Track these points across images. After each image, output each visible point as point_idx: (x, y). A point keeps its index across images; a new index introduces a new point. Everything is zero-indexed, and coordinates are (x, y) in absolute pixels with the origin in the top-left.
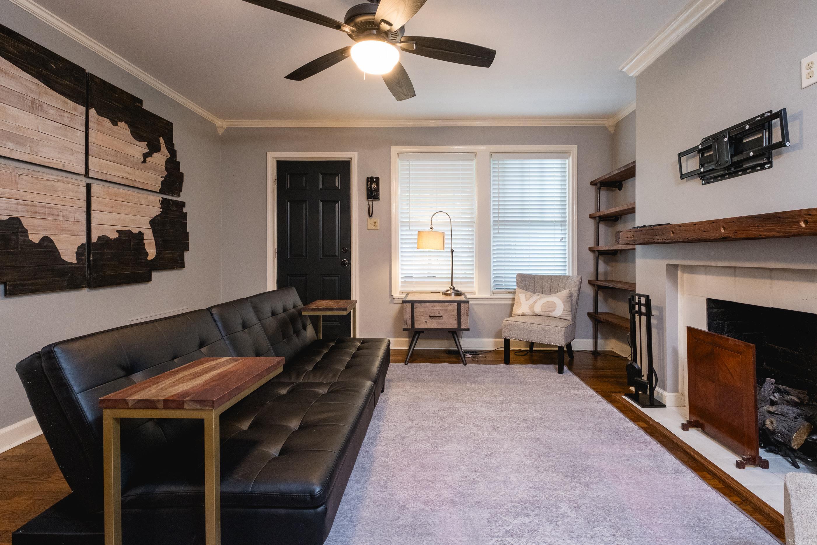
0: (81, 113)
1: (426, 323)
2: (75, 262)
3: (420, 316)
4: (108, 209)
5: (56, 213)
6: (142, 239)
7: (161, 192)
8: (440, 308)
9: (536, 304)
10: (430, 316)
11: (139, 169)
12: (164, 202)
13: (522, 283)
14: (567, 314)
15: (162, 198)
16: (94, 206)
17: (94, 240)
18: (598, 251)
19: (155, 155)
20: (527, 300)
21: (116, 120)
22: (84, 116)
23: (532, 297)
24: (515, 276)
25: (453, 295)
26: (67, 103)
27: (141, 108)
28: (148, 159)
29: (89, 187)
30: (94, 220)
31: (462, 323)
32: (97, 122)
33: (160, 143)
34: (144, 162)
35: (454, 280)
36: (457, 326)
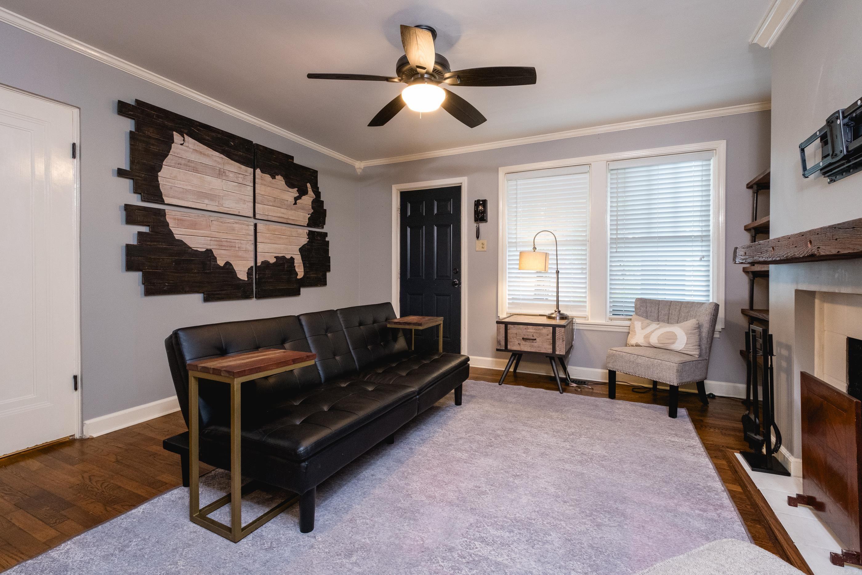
0: (250, 174)
1: (519, 345)
2: (246, 279)
3: (513, 337)
4: (268, 241)
5: (234, 246)
6: (294, 263)
7: (308, 225)
8: (534, 331)
9: (653, 334)
10: (523, 339)
11: (291, 209)
12: (310, 234)
13: (641, 309)
14: (692, 348)
15: (309, 231)
16: (259, 240)
17: (259, 264)
18: (753, 272)
19: (303, 197)
20: (642, 329)
21: (274, 175)
22: (252, 175)
23: (649, 325)
24: (634, 301)
25: (558, 318)
26: (240, 168)
27: (293, 162)
28: (298, 201)
29: (256, 225)
30: (258, 250)
31: (557, 348)
32: (261, 178)
33: (307, 188)
34: (295, 204)
35: (560, 303)
36: (552, 351)
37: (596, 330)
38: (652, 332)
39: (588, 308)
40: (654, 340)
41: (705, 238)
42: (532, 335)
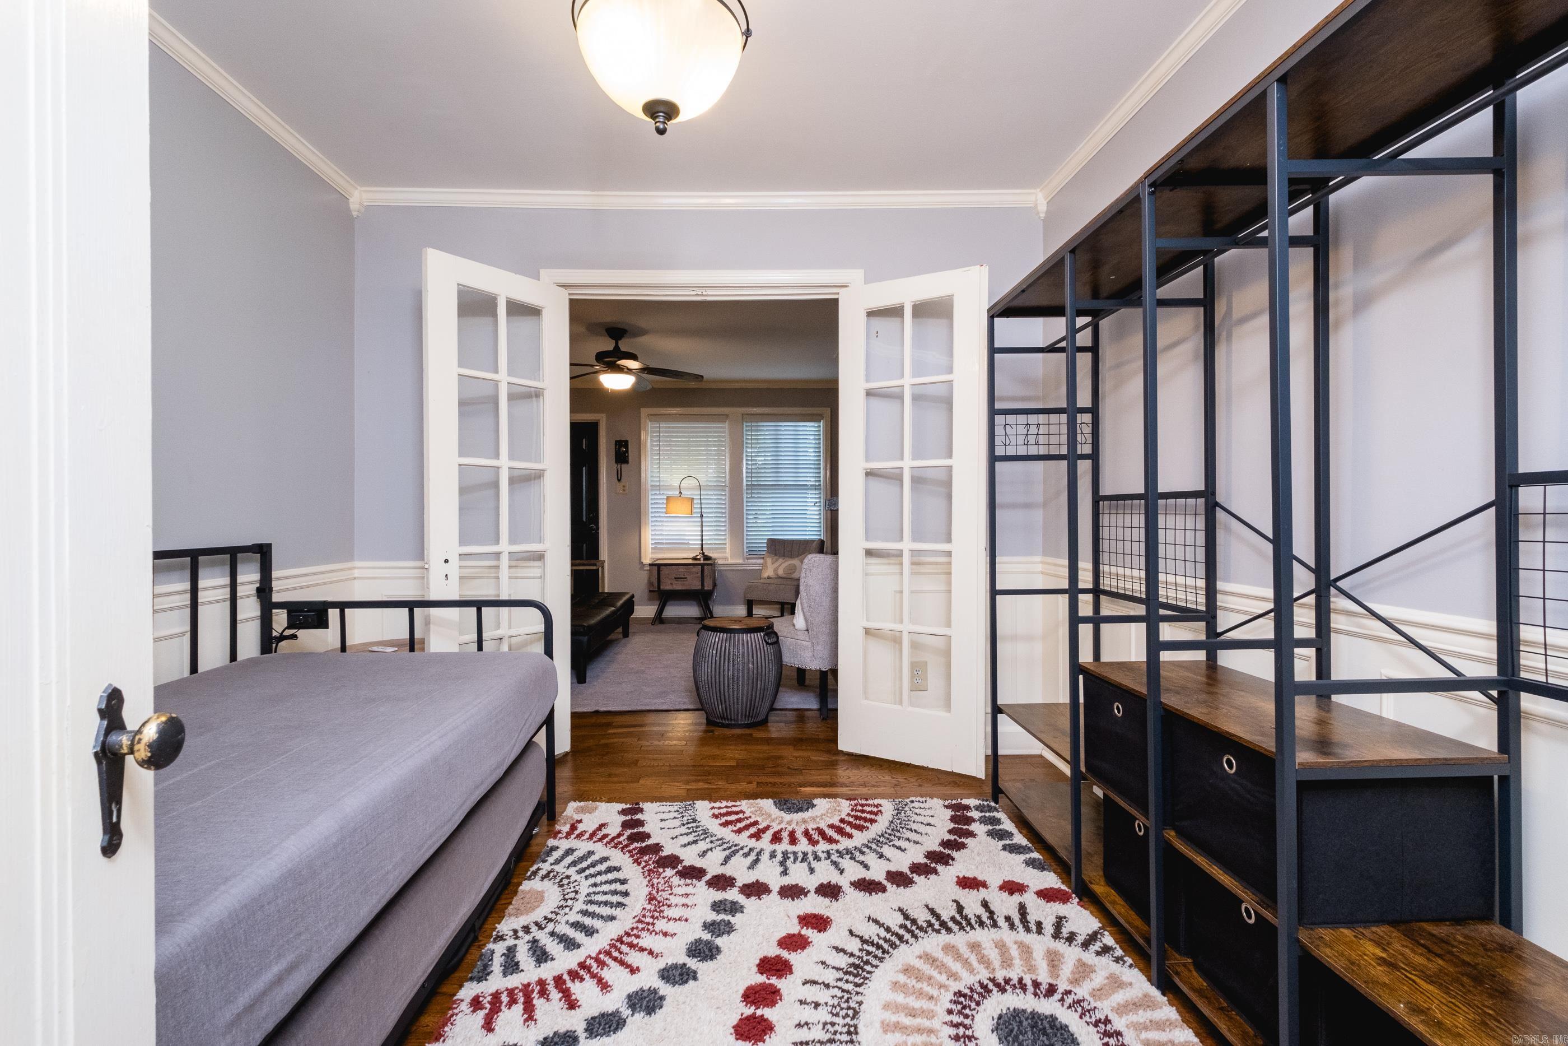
1: (671, 585)
3: (665, 578)
8: (685, 571)
10: (674, 579)
13: (771, 548)
20: (772, 564)
23: (775, 560)
25: (701, 559)
31: (705, 584)
35: (704, 546)
36: (700, 587)
37: (735, 570)
38: (780, 565)
39: (728, 550)
40: (781, 572)
41: (816, 487)
42: (680, 575)
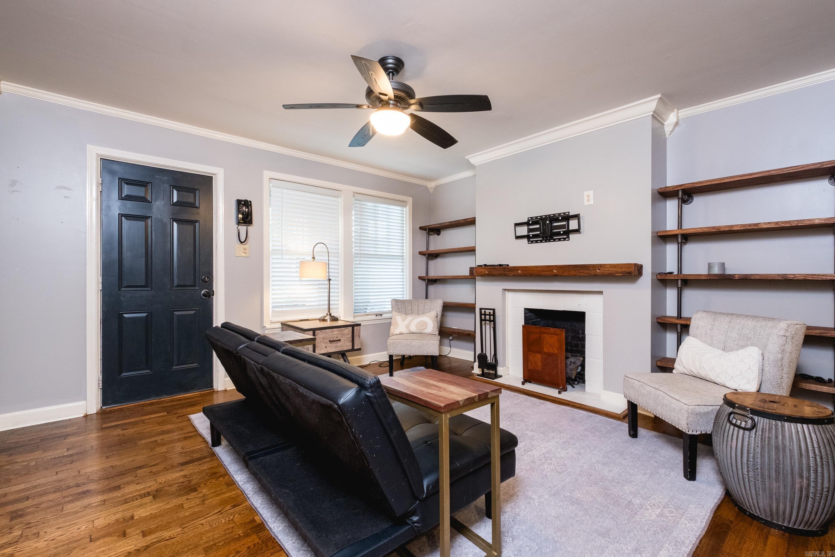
1: (325, 348)
3: (320, 342)
10: (330, 341)
18: (428, 280)
20: (403, 321)
31: (355, 344)
35: (331, 307)
38: (410, 322)
42: (336, 337)
